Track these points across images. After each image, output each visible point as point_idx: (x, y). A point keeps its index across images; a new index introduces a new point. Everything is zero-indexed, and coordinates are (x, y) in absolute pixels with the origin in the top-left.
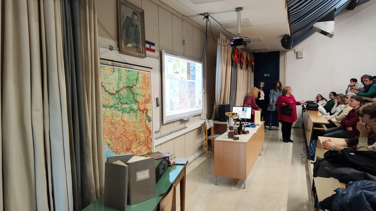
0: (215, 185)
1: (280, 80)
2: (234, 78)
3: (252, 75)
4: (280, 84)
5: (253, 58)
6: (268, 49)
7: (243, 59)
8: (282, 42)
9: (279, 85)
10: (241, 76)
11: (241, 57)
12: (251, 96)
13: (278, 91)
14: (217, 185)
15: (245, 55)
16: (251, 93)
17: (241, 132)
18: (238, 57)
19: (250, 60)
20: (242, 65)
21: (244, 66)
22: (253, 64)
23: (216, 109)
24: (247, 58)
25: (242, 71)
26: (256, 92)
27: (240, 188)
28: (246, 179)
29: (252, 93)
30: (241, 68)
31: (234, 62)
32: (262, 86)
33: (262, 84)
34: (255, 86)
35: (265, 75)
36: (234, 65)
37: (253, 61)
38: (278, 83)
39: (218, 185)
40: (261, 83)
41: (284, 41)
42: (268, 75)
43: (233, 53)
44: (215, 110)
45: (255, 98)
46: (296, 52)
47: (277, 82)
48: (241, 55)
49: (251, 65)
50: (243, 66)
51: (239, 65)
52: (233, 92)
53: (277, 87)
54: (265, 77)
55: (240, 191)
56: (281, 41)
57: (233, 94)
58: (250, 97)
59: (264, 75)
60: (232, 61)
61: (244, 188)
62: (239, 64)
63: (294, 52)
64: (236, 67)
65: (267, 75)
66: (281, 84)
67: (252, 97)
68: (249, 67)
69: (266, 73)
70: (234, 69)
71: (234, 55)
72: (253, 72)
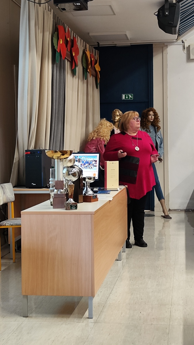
0: (24, 318)
1: (155, 107)
2: (59, 93)
3: (96, 95)
4: (155, 114)
5: (97, 57)
6: (129, 36)
7: (77, 53)
8: (158, 16)
9: (153, 117)
10: (73, 91)
11: (72, 46)
12: (94, 138)
13: (152, 129)
14: (27, 317)
15: (80, 44)
16: (94, 131)
17: (80, 198)
18: (66, 46)
19: (91, 59)
20: (76, 65)
21: (79, 69)
22: (97, 69)
23: (19, 161)
24: (84, 53)
25: (76, 80)
26: (106, 130)
27: (82, 318)
28: (93, 296)
29: (97, 132)
30: (73, 73)
31: (57, 55)
32: (117, 118)
33: (118, 114)
34: (102, 117)
35: (124, 96)
36: (58, 62)
37: (96, 63)
38: (151, 113)
39: (31, 317)
40: (115, 112)
41: (164, 13)
42: (130, 96)
43: (56, 33)
44: (17, 163)
45: (103, 143)
46: (187, 48)
47: (149, 111)
48: (73, 42)
49: (94, 72)
50: (77, 69)
51: (67, 64)
52: (58, 125)
53: (149, 121)
54: (124, 100)
55: (80, 324)
56: (157, 13)
57: (58, 128)
58: (93, 142)
59: (121, 97)
60: (54, 51)
61: (90, 317)
62: (69, 63)
63: (181, 47)
64: (62, 68)
65: (128, 96)
66: (157, 115)
67: (98, 140)
68: (89, 75)
69: (126, 92)
70: (58, 72)
71: (58, 39)
72: (97, 87)
